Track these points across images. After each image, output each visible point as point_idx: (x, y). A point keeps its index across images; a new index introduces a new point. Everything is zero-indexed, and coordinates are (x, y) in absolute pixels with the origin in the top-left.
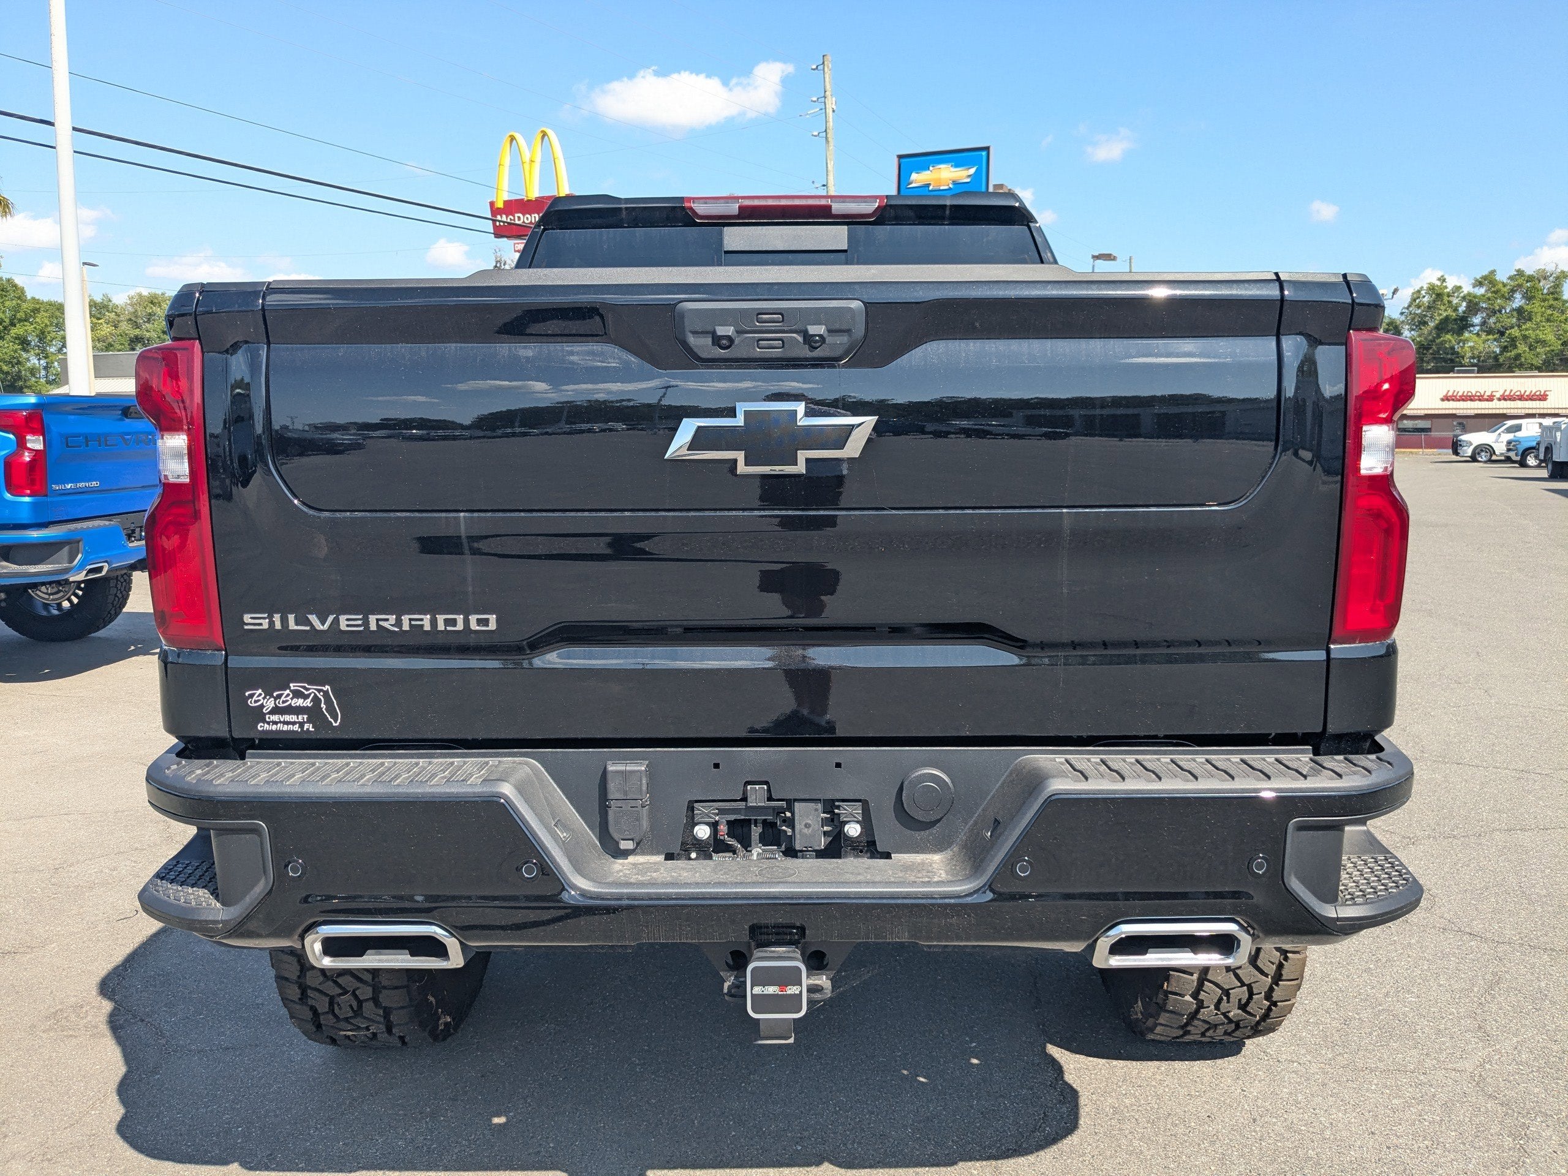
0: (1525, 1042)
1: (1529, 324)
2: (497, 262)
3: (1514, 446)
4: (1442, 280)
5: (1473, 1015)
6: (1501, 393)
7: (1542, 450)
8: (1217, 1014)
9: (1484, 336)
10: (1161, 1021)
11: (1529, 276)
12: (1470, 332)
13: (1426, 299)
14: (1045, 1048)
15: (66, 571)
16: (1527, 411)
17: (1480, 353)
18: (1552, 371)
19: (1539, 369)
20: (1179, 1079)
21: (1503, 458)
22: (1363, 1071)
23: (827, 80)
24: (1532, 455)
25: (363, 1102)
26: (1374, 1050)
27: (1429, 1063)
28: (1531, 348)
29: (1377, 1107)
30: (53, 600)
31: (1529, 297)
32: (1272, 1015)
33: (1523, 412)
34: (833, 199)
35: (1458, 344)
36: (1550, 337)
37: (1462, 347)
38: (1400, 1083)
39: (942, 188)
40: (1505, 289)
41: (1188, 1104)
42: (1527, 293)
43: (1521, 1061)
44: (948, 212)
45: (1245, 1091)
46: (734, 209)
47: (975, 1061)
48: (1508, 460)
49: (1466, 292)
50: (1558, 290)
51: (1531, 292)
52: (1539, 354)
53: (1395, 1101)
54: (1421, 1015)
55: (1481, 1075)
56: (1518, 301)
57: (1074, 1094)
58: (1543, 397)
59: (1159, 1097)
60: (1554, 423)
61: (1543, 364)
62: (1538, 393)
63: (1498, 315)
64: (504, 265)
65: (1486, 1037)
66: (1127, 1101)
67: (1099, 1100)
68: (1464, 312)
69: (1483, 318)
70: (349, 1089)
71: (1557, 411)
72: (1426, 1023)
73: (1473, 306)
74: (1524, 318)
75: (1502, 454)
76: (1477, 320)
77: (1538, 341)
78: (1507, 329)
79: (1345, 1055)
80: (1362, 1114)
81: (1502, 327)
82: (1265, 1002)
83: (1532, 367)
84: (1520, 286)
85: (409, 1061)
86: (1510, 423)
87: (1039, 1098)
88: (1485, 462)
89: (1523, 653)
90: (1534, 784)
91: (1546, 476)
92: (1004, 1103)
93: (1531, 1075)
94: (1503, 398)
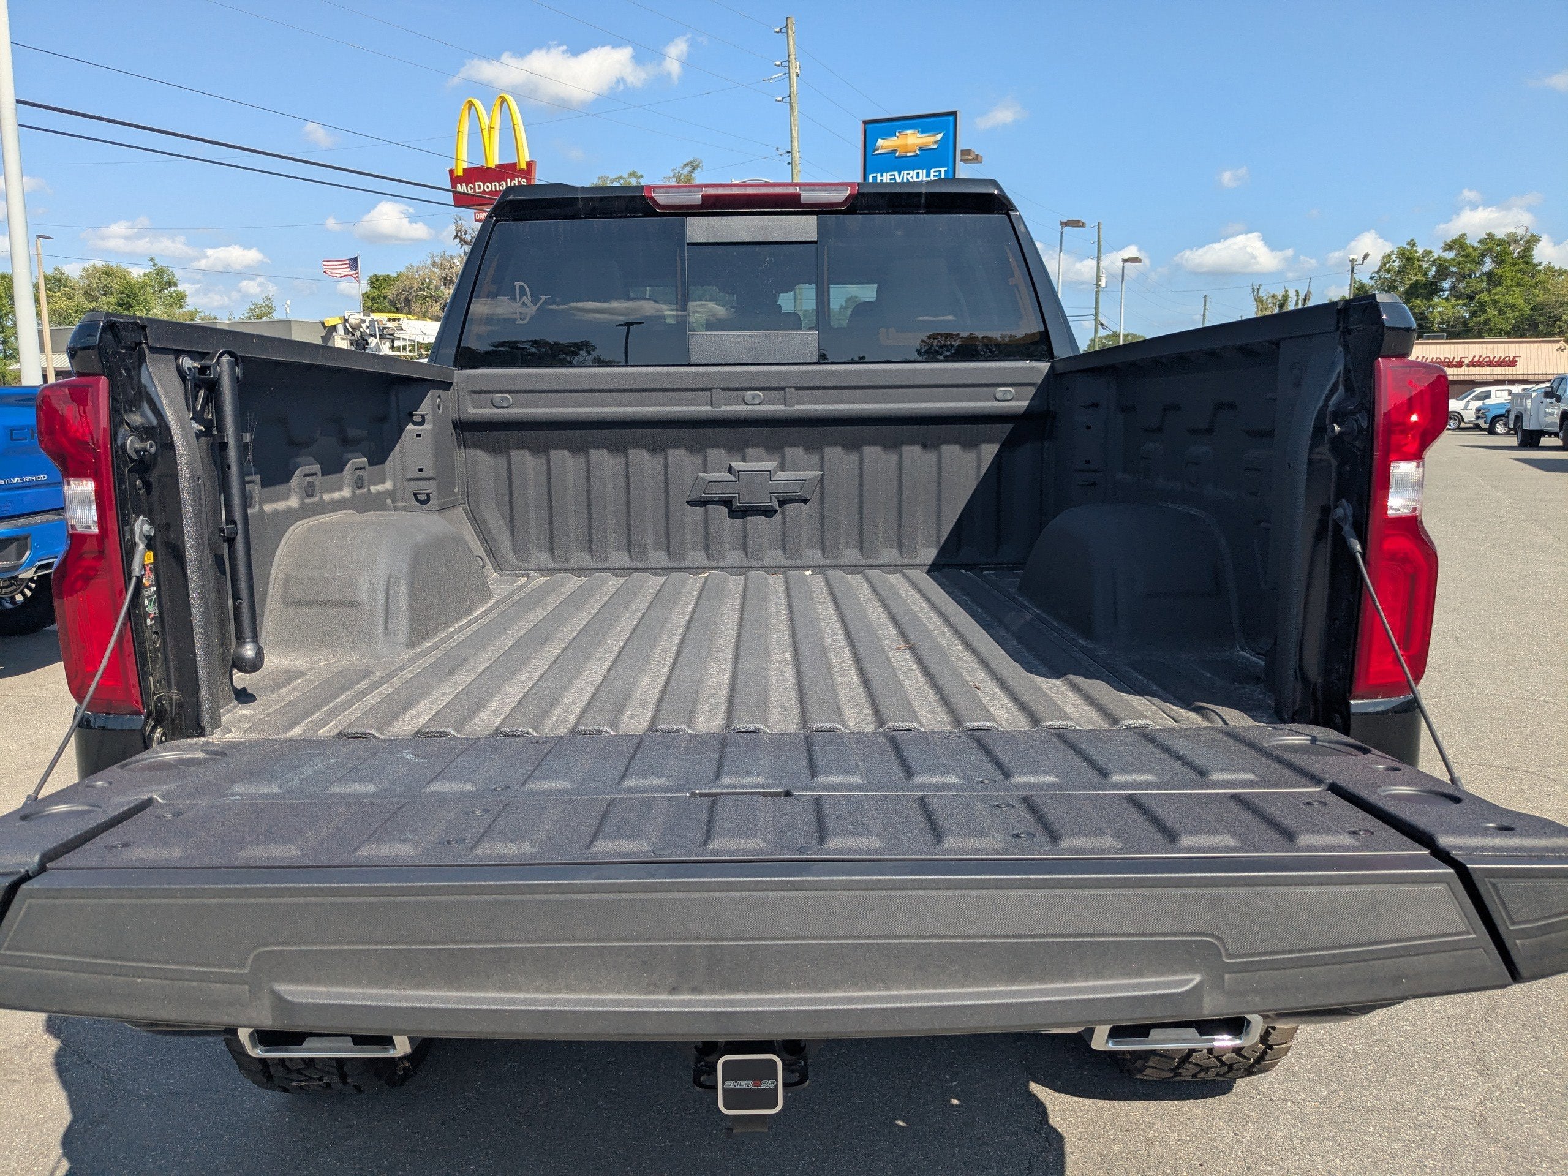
0: (1526, 1076)
1: (1499, 289)
2: (457, 231)
3: (1483, 413)
4: (1412, 244)
5: (1470, 1046)
6: (1470, 359)
7: (1512, 417)
8: (1209, 1058)
9: (1453, 301)
10: (1151, 1063)
11: (1499, 240)
12: (1440, 297)
13: (1396, 264)
14: (1028, 1087)
15: (16, 568)
16: (1496, 378)
17: (1449, 318)
18: (1521, 337)
19: (1508, 334)
20: (1169, 1122)
21: (1472, 425)
22: (1360, 1111)
23: (791, 43)
24: (1501, 422)
25: (317, 1154)
26: (1370, 1087)
27: (1428, 1101)
28: (1501, 312)
29: (1375, 1152)
30: (6, 593)
31: (1499, 261)
32: (1267, 1057)
33: (1492, 378)
34: (802, 187)
35: (1428, 308)
36: (1520, 302)
37: (1432, 313)
38: (1398, 1125)
39: (909, 154)
40: (1476, 253)
41: (1179, 1151)
42: (1496, 257)
43: (1523, 1098)
44: (923, 200)
45: (1237, 1135)
46: (697, 198)
47: (955, 1102)
48: (1477, 427)
49: (1436, 257)
50: (1528, 253)
51: (1501, 256)
52: (1508, 318)
53: (1395, 1145)
54: (1417, 1046)
55: (1481, 1115)
56: (1488, 265)
57: (1060, 1138)
58: (1512, 363)
59: (1149, 1143)
60: (1523, 390)
61: (1513, 329)
62: (1507, 359)
63: (1468, 279)
64: (465, 234)
65: (1486, 1072)
66: (1115, 1148)
67: (1086, 1147)
68: (1434, 277)
69: (1452, 282)
70: (303, 1140)
71: (1525, 377)
72: (1422, 1054)
73: (1443, 271)
74: (1494, 282)
75: (1470, 422)
76: (1447, 284)
77: (1509, 306)
78: (1476, 294)
79: (1341, 1093)
80: (1361, 1160)
81: (1472, 291)
82: (1260, 1045)
83: (1501, 333)
84: (1490, 250)
85: (367, 1106)
86: (1479, 390)
87: (1024, 1145)
88: (1454, 430)
89: (1503, 638)
90: (1520, 783)
91: (1516, 444)
92: (988, 1152)
93: (1534, 1114)
94: (1472, 364)
